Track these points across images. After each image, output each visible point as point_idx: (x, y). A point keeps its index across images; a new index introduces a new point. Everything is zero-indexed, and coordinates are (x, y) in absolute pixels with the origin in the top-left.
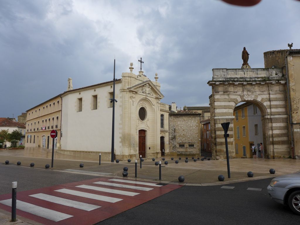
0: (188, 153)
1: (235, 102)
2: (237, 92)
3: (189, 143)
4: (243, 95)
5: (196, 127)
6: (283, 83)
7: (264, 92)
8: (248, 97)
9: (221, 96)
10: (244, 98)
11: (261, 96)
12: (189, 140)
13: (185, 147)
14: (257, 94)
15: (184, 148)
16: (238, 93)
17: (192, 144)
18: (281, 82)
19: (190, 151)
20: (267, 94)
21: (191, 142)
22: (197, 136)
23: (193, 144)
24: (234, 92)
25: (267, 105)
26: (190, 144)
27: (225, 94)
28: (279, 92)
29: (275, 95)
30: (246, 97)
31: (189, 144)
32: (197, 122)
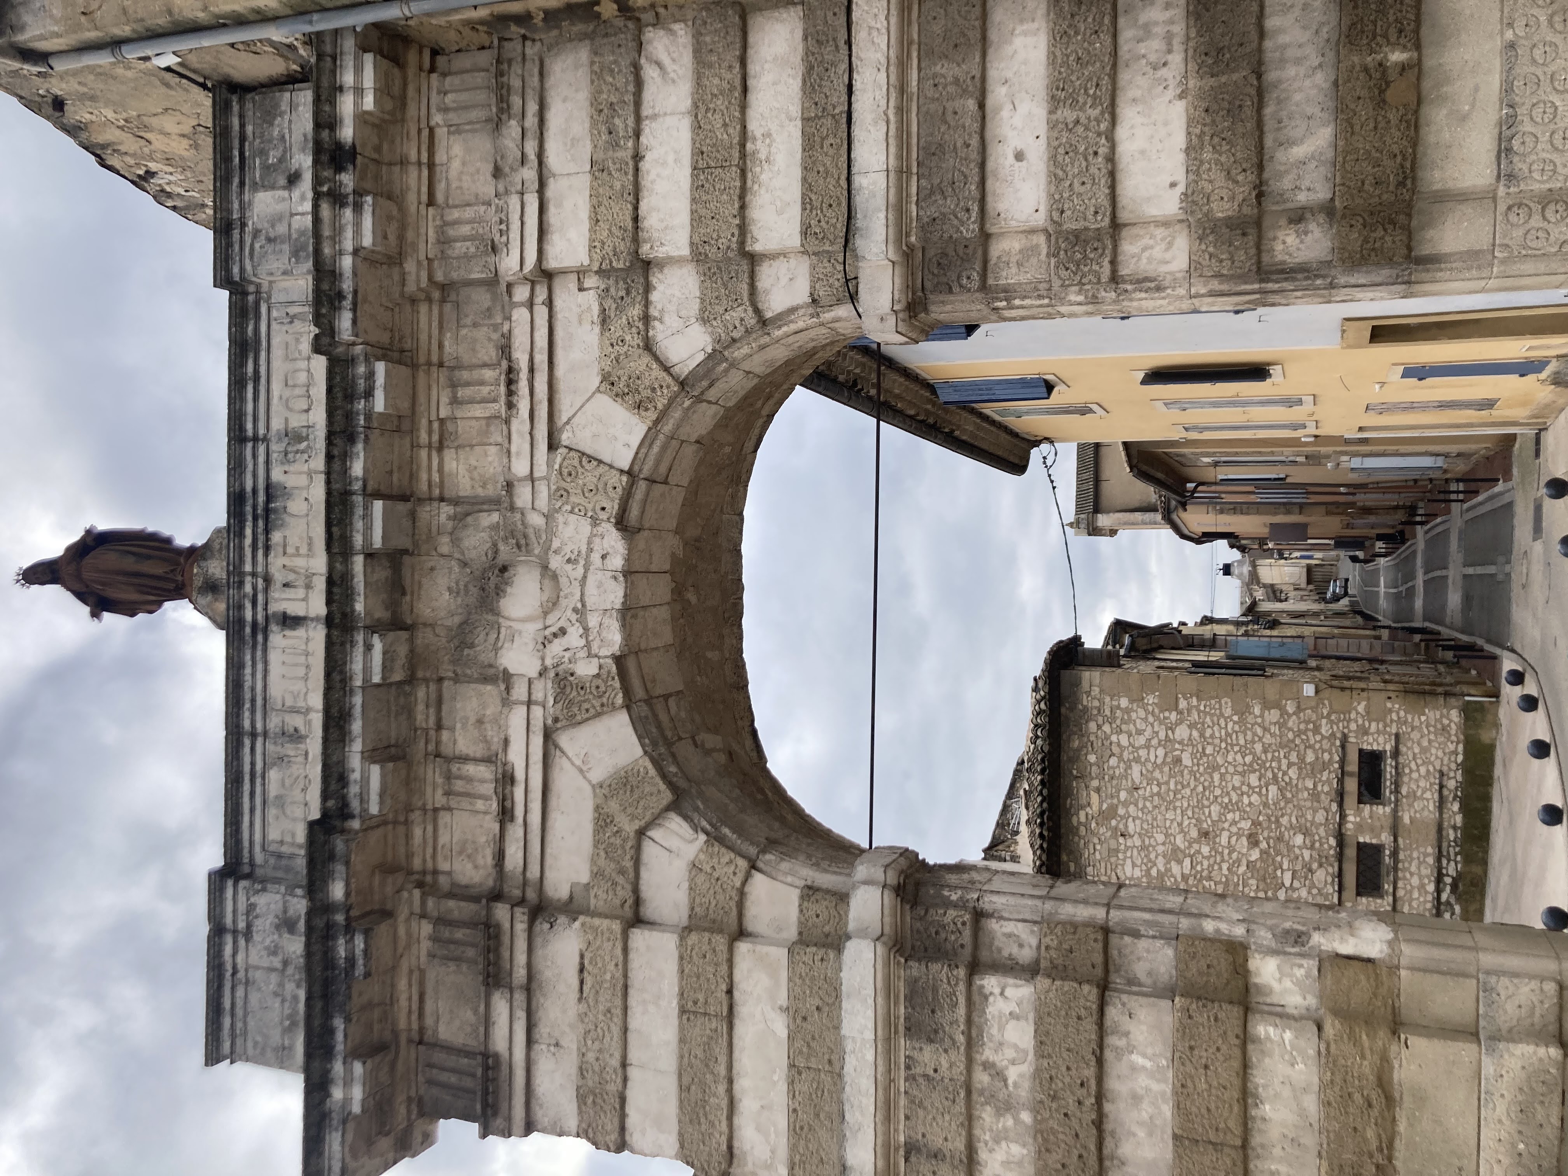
0: (1455, 815)
1: (653, 823)
2: (507, 779)
3: (1340, 796)
4: (544, 690)
5: (1173, 716)
6: (369, 80)
7: (521, 358)
8: (581, 612)
9: (543, 1030)
10: (586, 669)
11: (566, 408)
12: (1315, 796)
13: (1385, 838)
14: (541, 470)
15: (1395, 854)
16: (516, 756)
17: (1353, 766)
18: (361, 118)
19: (1432, 796)
20: (541, 312)
21: (1329, 777)
22: (1273, 715)
23: (1353, 757)
24: (505, 814)
25: (704, 319)
26: (1352, 785)
27: (520, 974)
28: (513, 128)
29: (551, 192)
30: (574, 637)
31: (1351, 800)
32: (1124, 702)
